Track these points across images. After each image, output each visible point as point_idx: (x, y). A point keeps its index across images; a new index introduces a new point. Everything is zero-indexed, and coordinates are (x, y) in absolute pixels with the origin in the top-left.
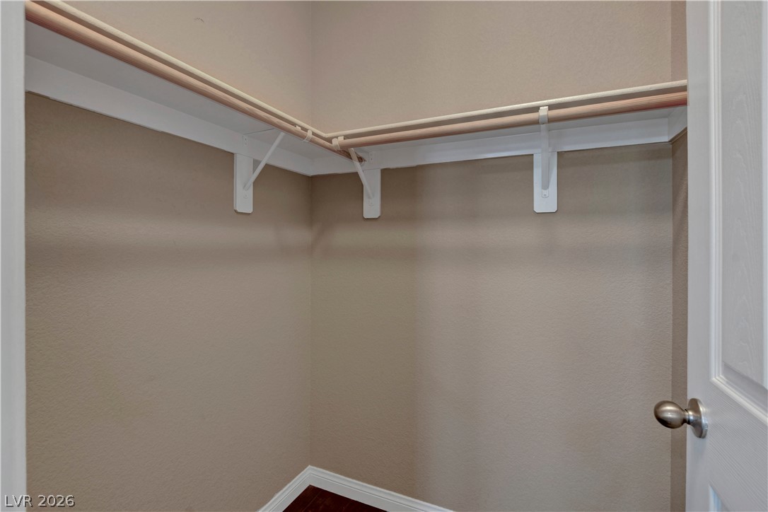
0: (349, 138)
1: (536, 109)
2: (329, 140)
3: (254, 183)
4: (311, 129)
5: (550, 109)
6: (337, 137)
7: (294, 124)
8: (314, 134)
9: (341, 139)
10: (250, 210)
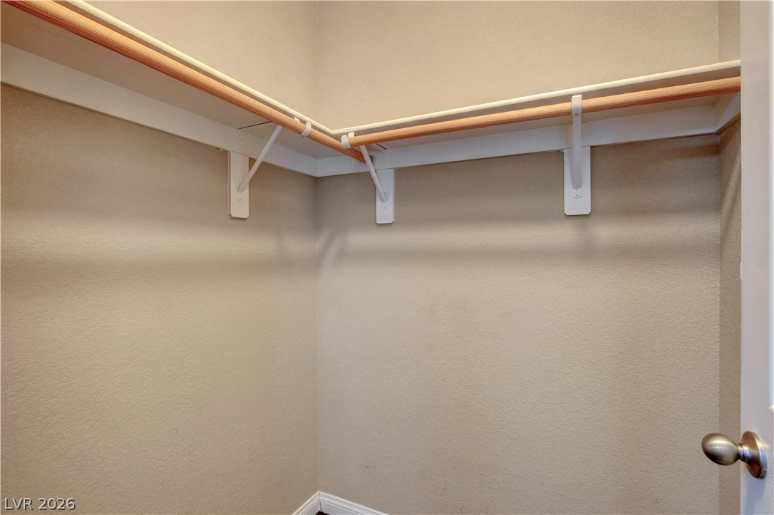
0: (360, 135)
1: (567, 98)
2: (338, 137)
3: (250, 183)
4: (310, 121)
5: (583, 99)
6: (347, 134)
7: (291, 116)
8: (313, 127)
9: (351, 135)
10: (246, 215)
